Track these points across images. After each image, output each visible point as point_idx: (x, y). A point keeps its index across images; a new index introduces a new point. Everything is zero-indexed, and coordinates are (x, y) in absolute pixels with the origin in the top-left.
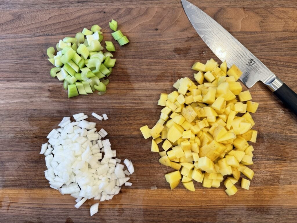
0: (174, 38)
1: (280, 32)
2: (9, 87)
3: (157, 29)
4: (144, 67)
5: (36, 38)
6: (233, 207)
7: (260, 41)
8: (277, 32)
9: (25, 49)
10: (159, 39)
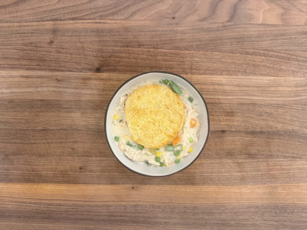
0: (192, 28)
1: (302, 26)
2: (13, 75)
3: (174, 18)
4: (160, 58)
5: (43, 23)
6: (248, 205)
7: (282, 35)
8: (299, 26)
9: (30, 34)
10: (176, 29)
